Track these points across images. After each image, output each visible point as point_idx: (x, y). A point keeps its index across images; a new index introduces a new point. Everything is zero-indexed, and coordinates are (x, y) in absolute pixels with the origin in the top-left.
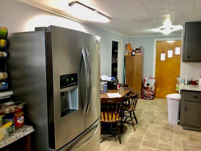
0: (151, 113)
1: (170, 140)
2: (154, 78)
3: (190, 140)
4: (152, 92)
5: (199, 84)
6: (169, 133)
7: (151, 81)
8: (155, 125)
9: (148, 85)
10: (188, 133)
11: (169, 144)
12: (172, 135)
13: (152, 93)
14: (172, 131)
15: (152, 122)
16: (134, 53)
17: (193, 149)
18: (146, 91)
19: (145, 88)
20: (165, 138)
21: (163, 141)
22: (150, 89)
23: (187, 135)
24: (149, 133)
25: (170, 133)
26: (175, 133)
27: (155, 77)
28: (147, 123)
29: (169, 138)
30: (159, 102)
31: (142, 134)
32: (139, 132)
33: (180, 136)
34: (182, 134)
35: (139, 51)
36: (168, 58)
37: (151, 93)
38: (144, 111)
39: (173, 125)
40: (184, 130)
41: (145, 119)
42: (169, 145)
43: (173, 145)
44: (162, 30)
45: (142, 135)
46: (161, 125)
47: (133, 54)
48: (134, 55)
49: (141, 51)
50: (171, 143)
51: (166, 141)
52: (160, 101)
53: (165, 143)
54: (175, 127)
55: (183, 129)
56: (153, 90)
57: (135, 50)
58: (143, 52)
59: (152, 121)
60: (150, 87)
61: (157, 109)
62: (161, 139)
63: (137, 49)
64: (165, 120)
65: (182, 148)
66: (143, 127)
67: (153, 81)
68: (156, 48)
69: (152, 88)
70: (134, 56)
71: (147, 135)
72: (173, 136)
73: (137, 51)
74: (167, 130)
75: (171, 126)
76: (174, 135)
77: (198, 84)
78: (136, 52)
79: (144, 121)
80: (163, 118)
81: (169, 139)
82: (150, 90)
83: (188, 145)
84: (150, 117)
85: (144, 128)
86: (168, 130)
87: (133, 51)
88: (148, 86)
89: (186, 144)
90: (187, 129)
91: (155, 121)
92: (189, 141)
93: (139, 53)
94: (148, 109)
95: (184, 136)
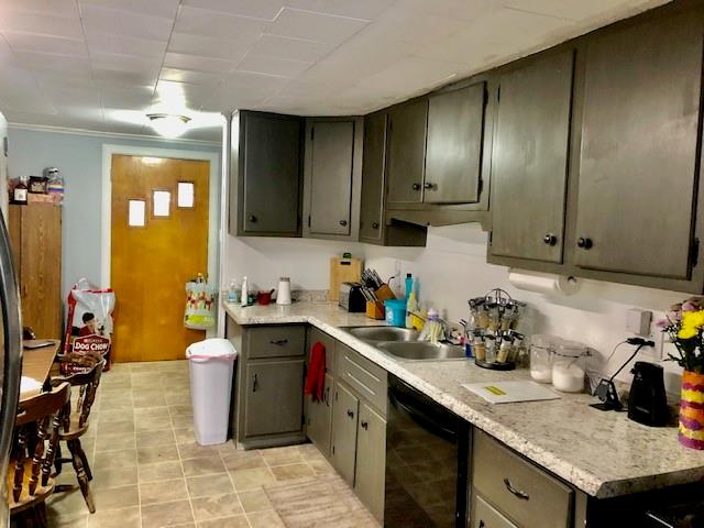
0: (124, 422)
1: (226, 499)
2: (110, 291)
3: (278, 479)
4: (106, 341)
5: (278, 302)
6: (214, 478)
7: (97, 301)
8: (158, 464)
9: (88, 317)
10: (265, 459)
11: (233, 515)
12: (224, 479)
13: (105, 346)
14: (218, 467)
15: (143, 457)
16: (21, 194)
17: (300, 503)
18: (81, 341)
19: (76, 331)
20: (210, 501)
21: (209, 510)
22: (98, 334)
23: (265, 465)
24: (151, 501)
25: (219, 477)
26: (230, 470)
27: (109, 287)
28: (129, 466)
29: (224, 494)
30: (133, 375)
31: (126, 513)
32: (111, 511)
33: (249, 474)
34: (251, 466)
35: (45, 188)
36: (153, 217)
37: (99, 347)
38: (96, 421)
39: (214, 448)
40: (249, 452)
41: (110, 452)
42: (232, 518)
43: (245, 514)
44: (152, 118)
45: (130, 519)
46: (176, 457)
47: (17, 198)
48: (25, 203)
49: (52, 186)
50: (234, 511)
51: (218, 509)
52: (134, 370)
53: (219, 516)
54: (223, 452)
55: (247, 449)
56: (107, 336)
57: (24, 179)
58: (62, 190)
59: (140, 453)
60: (96, 324)
61: (137, 404)
62: (199, 507)
63: (33, 179)
64: (183, 437)
65: (272, 511)
66: (117, 484)
67: (105, 303)
68: (112, 180)
69: (103, 328)
70: (23, 206)
71: (146, 511)
72: (228, 484)
73: (37, 187)
74: (203, 471)
75: (209, 450)
76: (231, 477)
77: (275, 301)
78: (34, 188)
79: (114, 461)
80: (173, 429)
81: (223, 498)
82: (95, 337)
83: (283, 495)
84: (127, 440)
85: (125, 489)
86: (206, 468)
87: (20, 185)
88: (88, 324)
89: (275, 496)
90: (256, 448)
91: (150, 448)
92: (281, 483)
93: (44, 196)
94: (107, 412)
95: (259, 472)
